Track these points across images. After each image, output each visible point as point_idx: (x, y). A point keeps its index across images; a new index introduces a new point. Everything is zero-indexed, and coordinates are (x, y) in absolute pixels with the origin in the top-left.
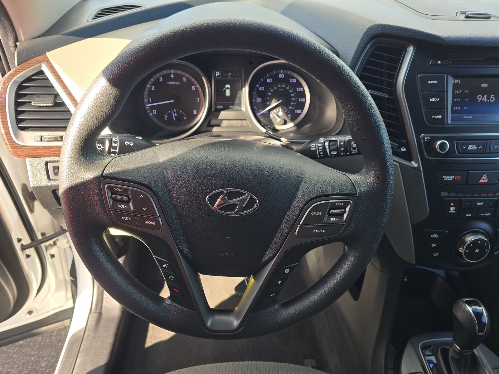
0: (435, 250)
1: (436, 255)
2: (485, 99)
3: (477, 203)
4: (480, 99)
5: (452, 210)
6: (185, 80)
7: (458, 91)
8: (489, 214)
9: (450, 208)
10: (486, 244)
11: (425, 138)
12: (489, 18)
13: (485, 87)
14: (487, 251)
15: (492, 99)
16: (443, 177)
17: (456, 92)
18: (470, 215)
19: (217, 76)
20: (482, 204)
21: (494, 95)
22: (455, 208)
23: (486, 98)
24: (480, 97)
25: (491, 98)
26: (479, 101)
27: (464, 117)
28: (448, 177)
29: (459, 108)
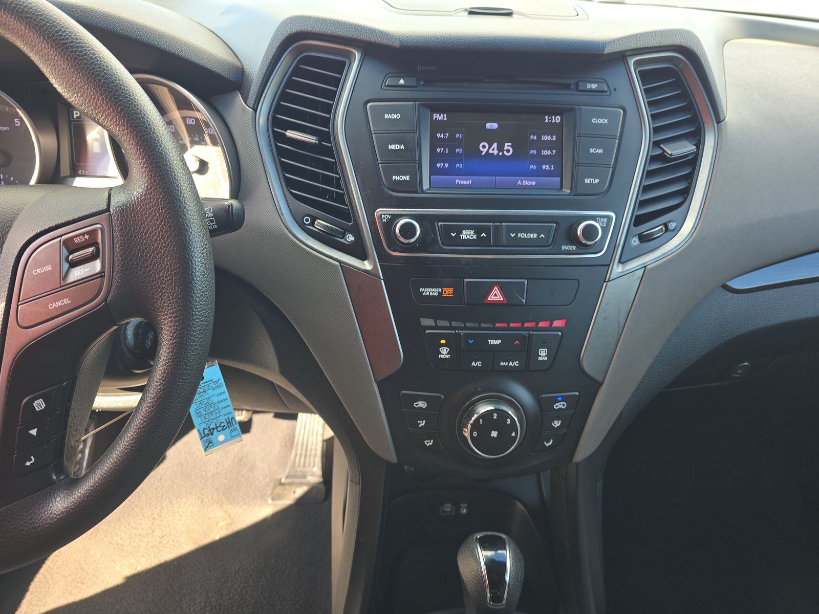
0: (425, 433)
1: (429, 443)
2: (493, 150)
3: (489, 341)
4: (485, 151)
5: (444, 352)
6: (17, 123)
7: (442, 134)
8: (516, 363)
9: (440, 349)
10: (509, 420)
11: (383, 217)
12: (509, 14)
13: (492, 128)
14: (513, 434)
15: (508, 151)
16: (421, 289)
17: (439, 137)
18: (479, 364)
19: (75, 117)
20: (498, 342)
21: (510, 144)
22: (449, 350)
23: (496, 149)
24: (484, 147)
25: (506, 148)
26: (483, 154)
27: (457, 181)
28: (429, 290)
29: (447, 165)
